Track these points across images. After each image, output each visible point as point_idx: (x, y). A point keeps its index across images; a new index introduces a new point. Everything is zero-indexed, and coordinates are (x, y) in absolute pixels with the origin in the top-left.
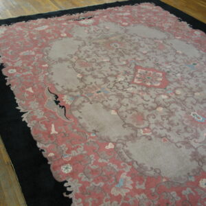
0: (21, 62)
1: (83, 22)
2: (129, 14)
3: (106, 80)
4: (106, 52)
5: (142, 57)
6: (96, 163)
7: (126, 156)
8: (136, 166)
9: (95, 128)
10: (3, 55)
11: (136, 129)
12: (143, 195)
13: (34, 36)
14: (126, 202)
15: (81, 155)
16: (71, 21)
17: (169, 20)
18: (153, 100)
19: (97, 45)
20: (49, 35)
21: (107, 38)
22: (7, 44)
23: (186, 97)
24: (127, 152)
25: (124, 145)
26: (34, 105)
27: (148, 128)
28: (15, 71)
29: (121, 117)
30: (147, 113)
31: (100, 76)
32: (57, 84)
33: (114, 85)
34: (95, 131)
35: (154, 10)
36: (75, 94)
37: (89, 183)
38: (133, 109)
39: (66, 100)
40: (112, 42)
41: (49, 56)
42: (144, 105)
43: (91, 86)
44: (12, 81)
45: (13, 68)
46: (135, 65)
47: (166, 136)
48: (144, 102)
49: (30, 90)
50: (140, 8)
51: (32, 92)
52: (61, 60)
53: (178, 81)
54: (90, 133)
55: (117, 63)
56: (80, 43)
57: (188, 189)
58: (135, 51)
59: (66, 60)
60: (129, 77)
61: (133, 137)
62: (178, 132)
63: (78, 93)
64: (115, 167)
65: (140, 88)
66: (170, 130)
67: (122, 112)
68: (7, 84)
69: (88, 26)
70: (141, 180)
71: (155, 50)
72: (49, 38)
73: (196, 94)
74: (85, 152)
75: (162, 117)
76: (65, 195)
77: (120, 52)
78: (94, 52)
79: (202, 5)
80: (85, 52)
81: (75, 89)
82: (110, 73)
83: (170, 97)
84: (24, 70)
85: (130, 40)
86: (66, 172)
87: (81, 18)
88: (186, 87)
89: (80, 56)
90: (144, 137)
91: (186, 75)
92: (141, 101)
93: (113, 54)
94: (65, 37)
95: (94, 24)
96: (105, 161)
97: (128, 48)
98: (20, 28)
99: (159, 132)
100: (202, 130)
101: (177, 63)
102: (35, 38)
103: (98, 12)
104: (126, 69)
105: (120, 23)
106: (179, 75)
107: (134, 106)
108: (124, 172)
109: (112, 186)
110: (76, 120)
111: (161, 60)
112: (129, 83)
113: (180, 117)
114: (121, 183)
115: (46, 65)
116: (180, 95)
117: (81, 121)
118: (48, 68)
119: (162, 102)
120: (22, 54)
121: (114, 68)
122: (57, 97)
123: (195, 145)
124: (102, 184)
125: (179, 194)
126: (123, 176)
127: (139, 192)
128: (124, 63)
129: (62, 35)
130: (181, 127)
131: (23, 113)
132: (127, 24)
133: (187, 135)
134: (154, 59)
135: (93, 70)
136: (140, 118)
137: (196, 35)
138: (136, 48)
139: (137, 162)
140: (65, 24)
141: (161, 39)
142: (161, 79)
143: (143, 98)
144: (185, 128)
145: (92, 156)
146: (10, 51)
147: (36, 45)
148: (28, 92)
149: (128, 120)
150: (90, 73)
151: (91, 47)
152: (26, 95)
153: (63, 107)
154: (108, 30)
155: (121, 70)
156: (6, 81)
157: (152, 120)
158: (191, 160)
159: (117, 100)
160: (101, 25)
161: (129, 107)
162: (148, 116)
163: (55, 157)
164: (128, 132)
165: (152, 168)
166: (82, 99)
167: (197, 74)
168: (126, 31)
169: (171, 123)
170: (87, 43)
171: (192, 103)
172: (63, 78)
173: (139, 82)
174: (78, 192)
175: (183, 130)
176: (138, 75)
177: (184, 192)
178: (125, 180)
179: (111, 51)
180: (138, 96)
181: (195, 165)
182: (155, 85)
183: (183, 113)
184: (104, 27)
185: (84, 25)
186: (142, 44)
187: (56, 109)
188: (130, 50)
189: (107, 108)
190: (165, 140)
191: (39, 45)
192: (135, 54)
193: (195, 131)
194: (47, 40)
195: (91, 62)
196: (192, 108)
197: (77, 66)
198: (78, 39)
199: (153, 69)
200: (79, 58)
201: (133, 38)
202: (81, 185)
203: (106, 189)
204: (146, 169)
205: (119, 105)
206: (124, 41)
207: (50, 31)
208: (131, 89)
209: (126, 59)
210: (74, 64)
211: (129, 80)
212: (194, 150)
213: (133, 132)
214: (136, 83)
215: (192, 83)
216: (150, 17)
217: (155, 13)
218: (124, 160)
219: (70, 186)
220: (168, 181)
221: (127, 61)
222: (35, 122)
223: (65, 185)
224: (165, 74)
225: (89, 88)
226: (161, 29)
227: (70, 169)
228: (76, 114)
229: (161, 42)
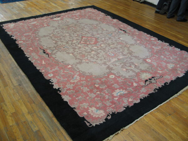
0: (25, 38)
1: (55, 19)
2: (79, 14)
3: (67, 43)
4: (67, 32)
5: (85, 32)
6: (63, 72)
7: (77, 69)
8: (81, 72)
9: (62, 61)
10: (15, 36)
11: (81, 60)
12: (84, 81)
13: (30, 27)
14: (77, 84)
15: (57, 70)
16: (49, 19)
17: (101, 16)
18: (90, 49)
19: (63, 29)
20: (37, 26)
21: (68, 25)
22: (17, 31)
23: (106, 47)
24: (77, 68)
25: (76, 66)
26: (33, 54)
27: (87, 59)
28: (22, 42)
29: (75, 56)
30: (87, 54)
31: (64, 41)
32: (44, 46)
33: (71, 44)
34: (63, 62)
35: (93, 11)
36: (53, 49)
37: (61, 79)
38: (80, 53)
39: (49, 51)
40: (70, 27)
41: (39, 35)
42: (85, 51)
43: (60, 46)
44: (21, 46)
45: (21, 41)
46: (82, 36)
47: (95, 62)
48: (86, 50)
49: (31, 49)
50: (85, 11)
51: (32, 49)
52: (45, 36)
53: (103, 41)
54: (60, 63)
55: (72, 35)
56: (54, 28)
57: (104, 79)
58: (82, 30)
59: (47, 36)
60: (79, 41)
61: (80, 63)
62: (101, 60)
63: (54, 49)
64: (72, 73)
65: (84, 45)
66: (97, 59)
67: (75, 54)
68: (19, 47)
69: (58, 20)
70: (83, 77)
71: (92, 29)
72: (38, 27)
73: (111, 46)
74: (58, 69)
75: (94, 55)
76: (50, 83)
77: (74, 31)
78: (61, 32)
79: (119, 8)
80: (57, 32)
81: (53, 47)
82: (69, 40)
83: (98, 47)
84: (27, 41)
85: (80, 26)
86: (50, 76)
87: (54, 17)
88: (106, 43)
89: (54, 34)
90: (85, 63)
91: (107, 38)
92: (84, 50)
93: (71, 32)
94: (46, 26)
95: (61, 20)
96: (67, 71)
97: (78, 29)
98: (21, 24)
99: (92, 60)
100: (112, 58)
101: (102, 34)
102: (31, 28)
103: (63, 14)
104: (77, 38)
105: (74, 18)
106: (103, 39)
107: (80, 52)
108: (76, 74)
109: (71, 80)
110: (54, 58)
111: (95, 33)
112: (79, 43)
113: (102, 55)
114: (75, 78)
115: (38, 39)
116: (103, 46)
117: (56, 59)
118: (38, 40)
119: (94, 49)
120: (25, 34)
121: (71, 38)
122: (44, 51)
123: (108, 64)
124: (66, 79)
125: (100, 80)
126: (76, 76)
127: (82, 81)
128: (76, 35)
129: (44, 25)
130: (103, 58)
131: (29, 58)
132: (78, 19)
133: (105, 61)
134: (91, 33)
135: (61, 39)
136: (84, 56)
137: (114, 21)
138: (82, 29)
139: (82, 71)
140: (46, 20)
141: (95, 25)
142: (94, 41)
143: (85, 48)
144: (105, 58)
145: (62, 70)
146: (18, 34)
147: (32, 31)
148: (30, 50)
149: (78, 57)
150: (59, 40)
151: (60, 30)
152: (29, 51)
153: (47, 54)
154: (68, 22)
155: (75, 38)
156: (18, 46)
157: (89, 56)
158: (106, 69)
159: (73, 50)
160: (65, 20)
161: (78, 52)
162: (87, 55)
163: (45, 71)
164: (78, 61)
165: (88, 73)
166: (56, 50)
167: (112, 38)
168: (77, 22)
169: (98, 57)
170: (58, 28)
171: (109, 49)
172: (46, 43)
173: (83, 43)
174: (56, 82)
175: (103, 59)
176: (83, 40)
177: (102, 80)
178: (76, 77)
179: (69, 31)
180: (83, 48)
181: (108, 71)
182: (92, 43)
183: (104, 53)
184: (66, 21)
185: (56, 20)
186: (86, 27)
187: (44, 55)
188: (80, 30)
189: (68, 53)
190: (94, 63)
191: (33, 30)
192: (82, 31)
193: (109, 59)
194: (37, 28)
195: (60, 36)
196: (108, 51)
197: (53, 38)
198: (53, 27)
199: (90, 37)
200: (54, 35)
201: (81, 25)
202: (57, 80)
203: (68, 81)
204: (86, 73)
205: (73, 52)
206: (76, 26)
207: (38, 24)
208: (79, 46)
209: (77, 34)
210: (51, 37)
211: (78, 42)
212: (108, 66)
213: (80, 61)
214: (82, 43)
215: (110, 41)
216: (90, 15)
217: (93, 13)
218: (76, 71)
219: (52, 81)
220: (95, 77)
221: (78, 34)
222: (35, 60)
223: (50, 80)
224: (96, 39)
225: (59, 46)
226: (96, 20)
227: (52, 75)
228: (54, 56)
229: (96, 25)
